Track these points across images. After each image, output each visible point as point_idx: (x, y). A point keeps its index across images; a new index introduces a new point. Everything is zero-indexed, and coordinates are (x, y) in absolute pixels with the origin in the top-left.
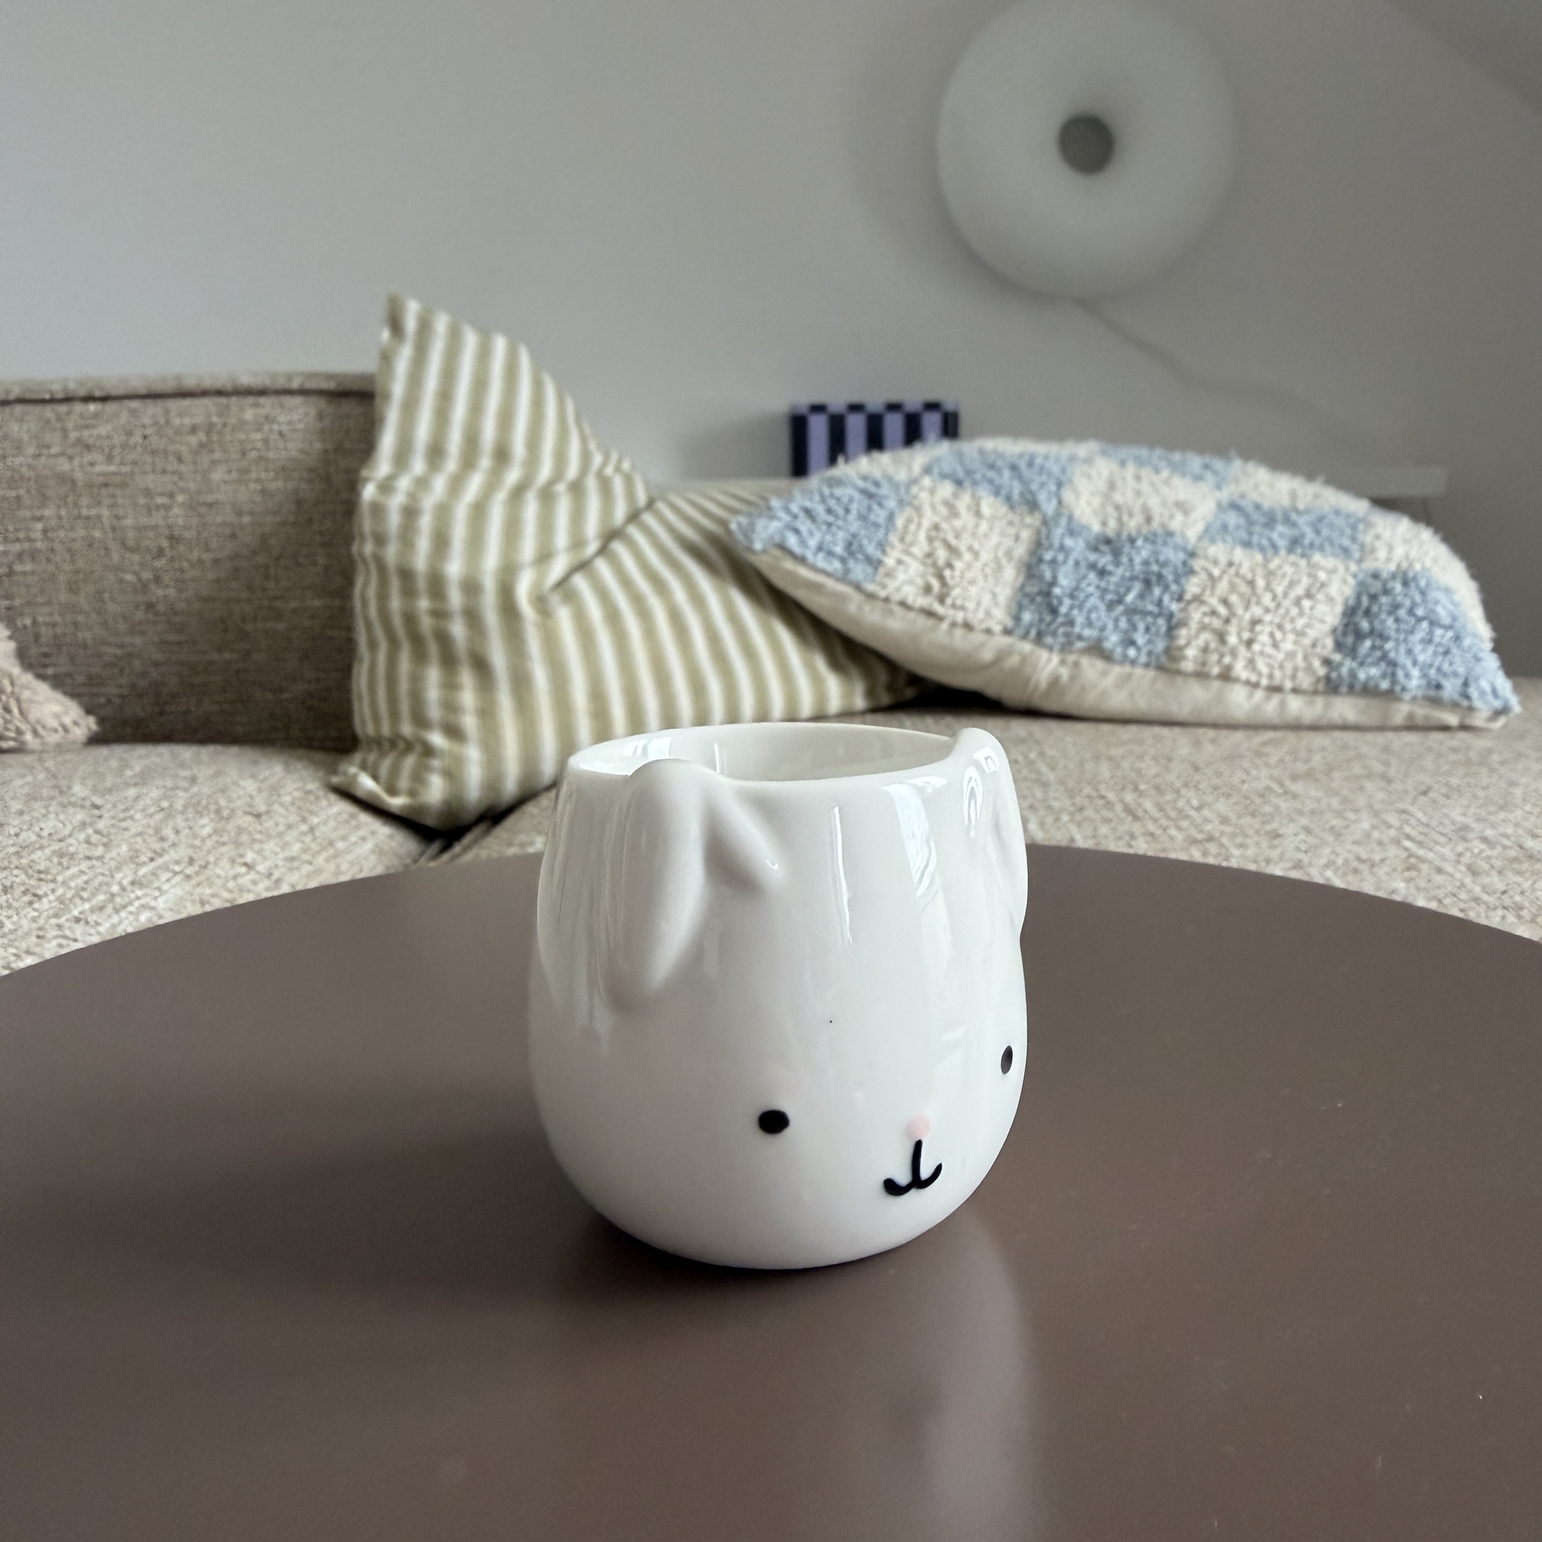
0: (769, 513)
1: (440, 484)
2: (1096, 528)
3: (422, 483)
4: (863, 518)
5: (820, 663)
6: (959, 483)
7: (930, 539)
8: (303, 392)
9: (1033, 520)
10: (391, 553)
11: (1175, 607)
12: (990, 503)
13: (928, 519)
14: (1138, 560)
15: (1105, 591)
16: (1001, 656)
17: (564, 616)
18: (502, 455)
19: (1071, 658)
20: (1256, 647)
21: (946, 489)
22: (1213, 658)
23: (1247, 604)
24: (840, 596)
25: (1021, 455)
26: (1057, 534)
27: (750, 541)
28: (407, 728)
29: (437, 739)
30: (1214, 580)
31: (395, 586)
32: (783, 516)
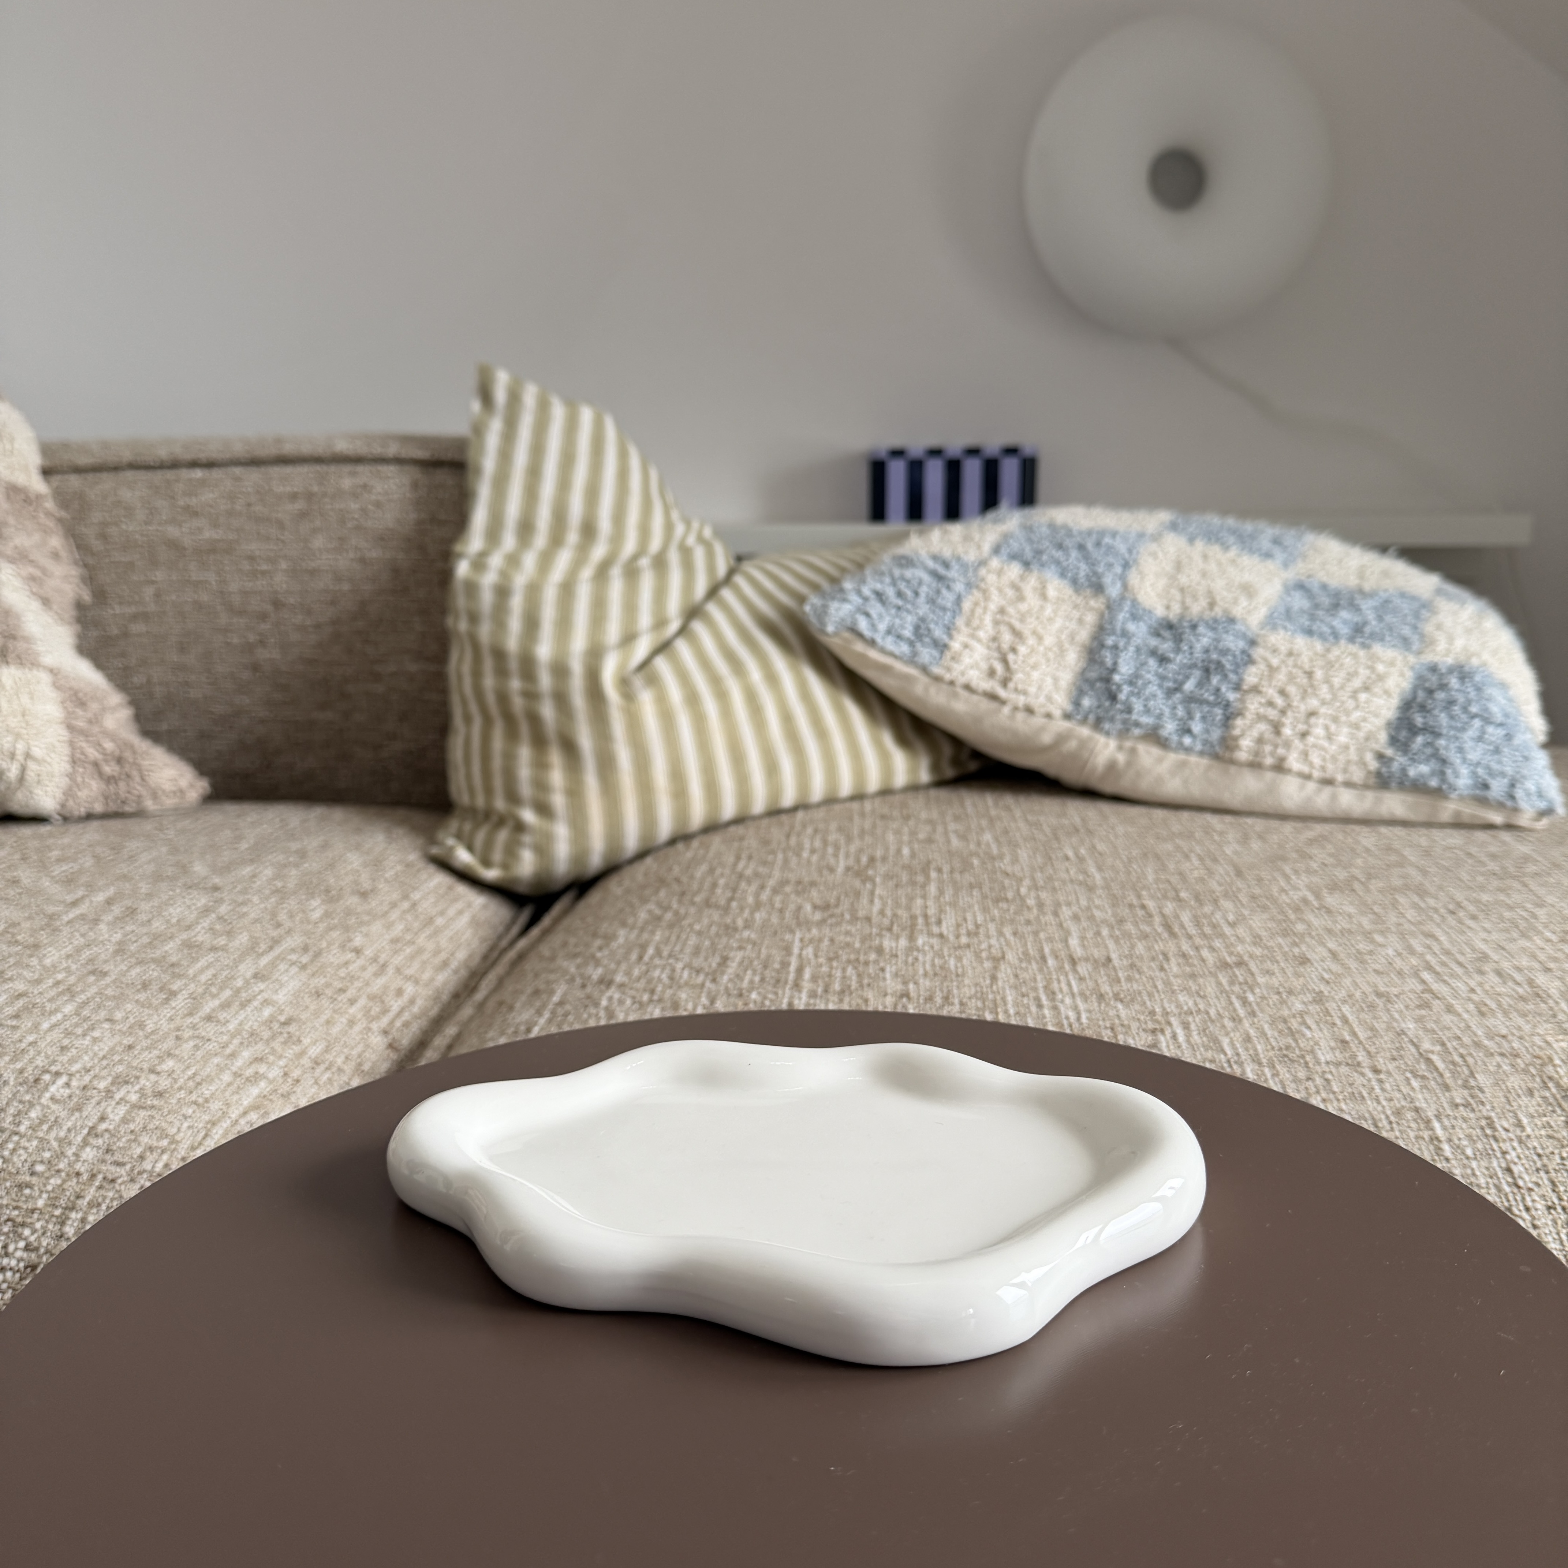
0: (840, 594)
1: (530, 561)
2: (1160, 612)
3: (513, 560)
4: (932, 601)
5: (888, 739)
6: (1027, 564)
7: (996, 623)
8: (399, 461)
9: (1097, 603)
10: (485, 631)
11: (1232, 696)
12: (1056, 587)
13: (996, 601)
14: (1198, 647)
15: (1163, 678)
16: (1061, 739)
17: (646, 699)
18: (589, 531)
19: (1128, 744)
20: (1310, 740)
21: (1014, 570)
22: (1268, 748)
23: (1304, 695)
24: (907, 678)
25: (1089, 533)
26: (1121, 616)
27: (823, 624)
28: (500, 804)
29: (528, 816)
30: (1272, 670)
31: (488, 665)
32: (855, 599)
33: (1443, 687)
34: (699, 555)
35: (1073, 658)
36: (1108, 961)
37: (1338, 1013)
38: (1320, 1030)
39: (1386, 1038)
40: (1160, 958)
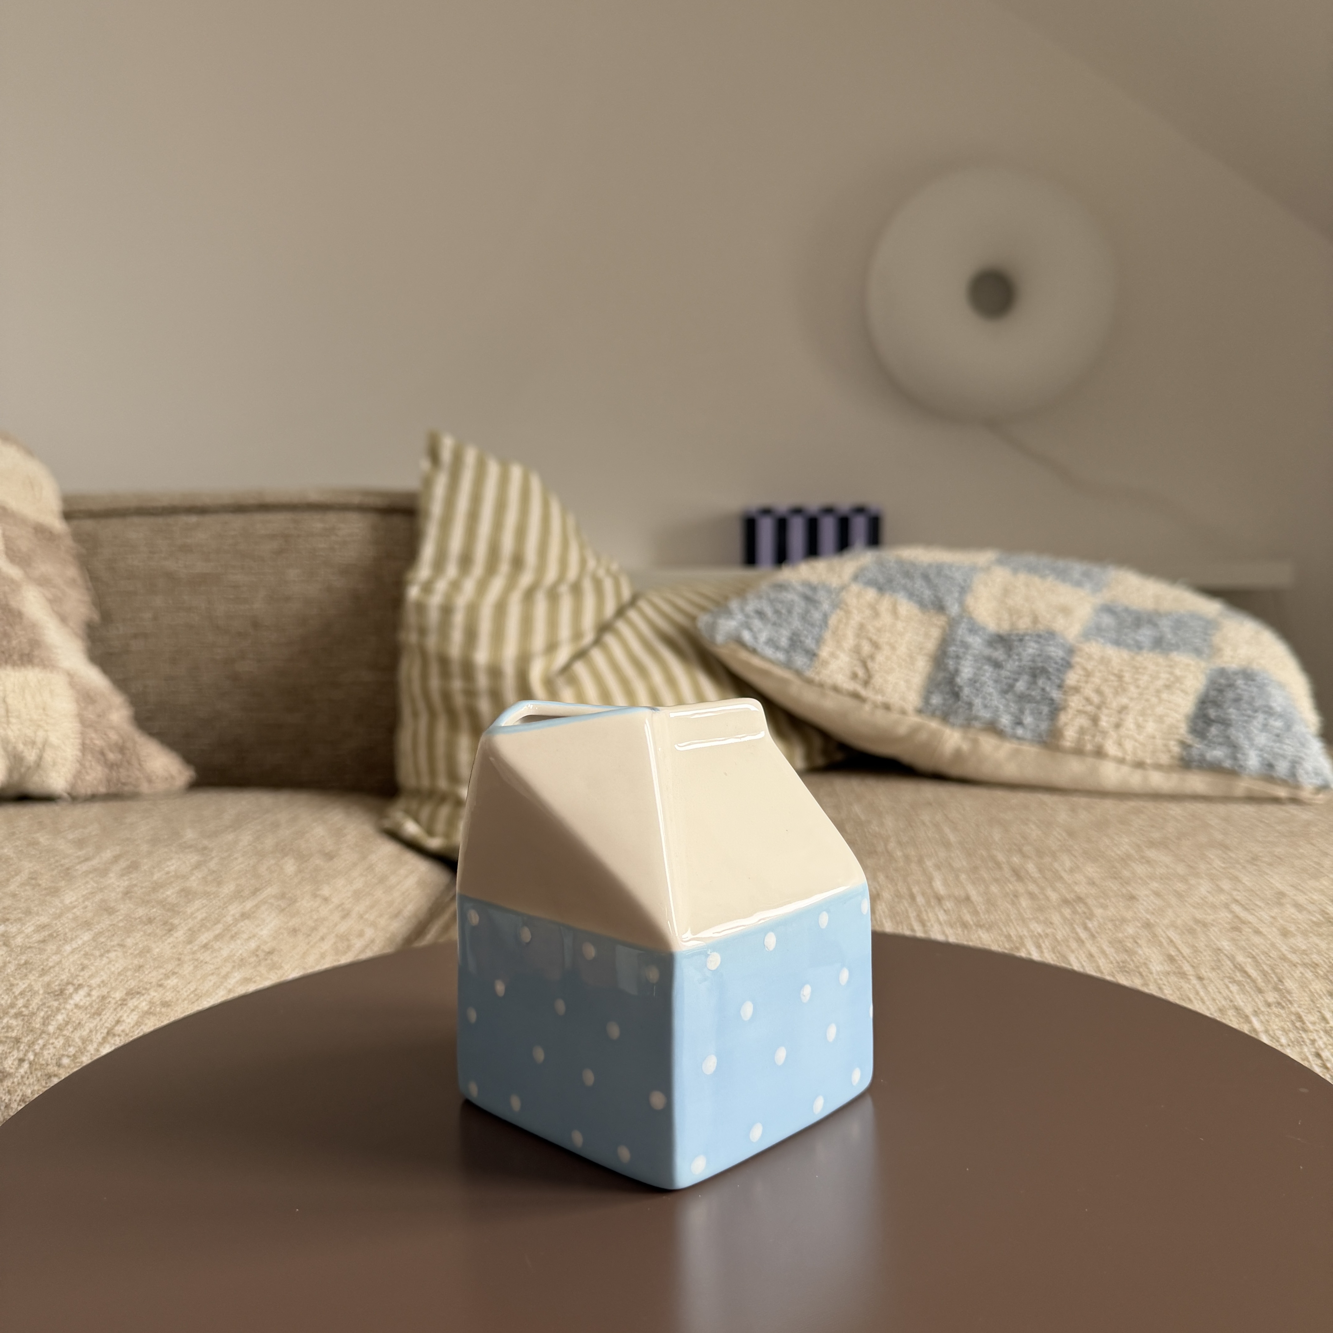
0: (728, 613)
1: (469, 586)
2: (992, 626)
3: (456, 586)
4: (804, 618)
6: (881, 589)
7: (858, 636)
8: (361, 509)
9: (941, 621)
10: (432, 642)
11: (1055, 694)
12: (906, 607)
13: (856, 618)
14: (1026, 656)
15: (997, 681)
16: (915, 730)
17: (567, 695)
18: (518, 562)
19: (971, 735)
20: (1123, 731)
21: (871, 594)
22: (1087, 738)
23: (1116, 693)
24: (784, 682)
25: (930, 565)
26: (960, 632)
27: (713, 638)
28: (443, 784)
30: (1088, 674)
31: (434, 670)
32: (740, 617)
33: (1231, 686)
34: (608, 585)
35: (922, 665)
36: (968, 899)
37: (1164, 935)
38: (1149, 948)
39: (1205, 954)
40: (1011, 896)
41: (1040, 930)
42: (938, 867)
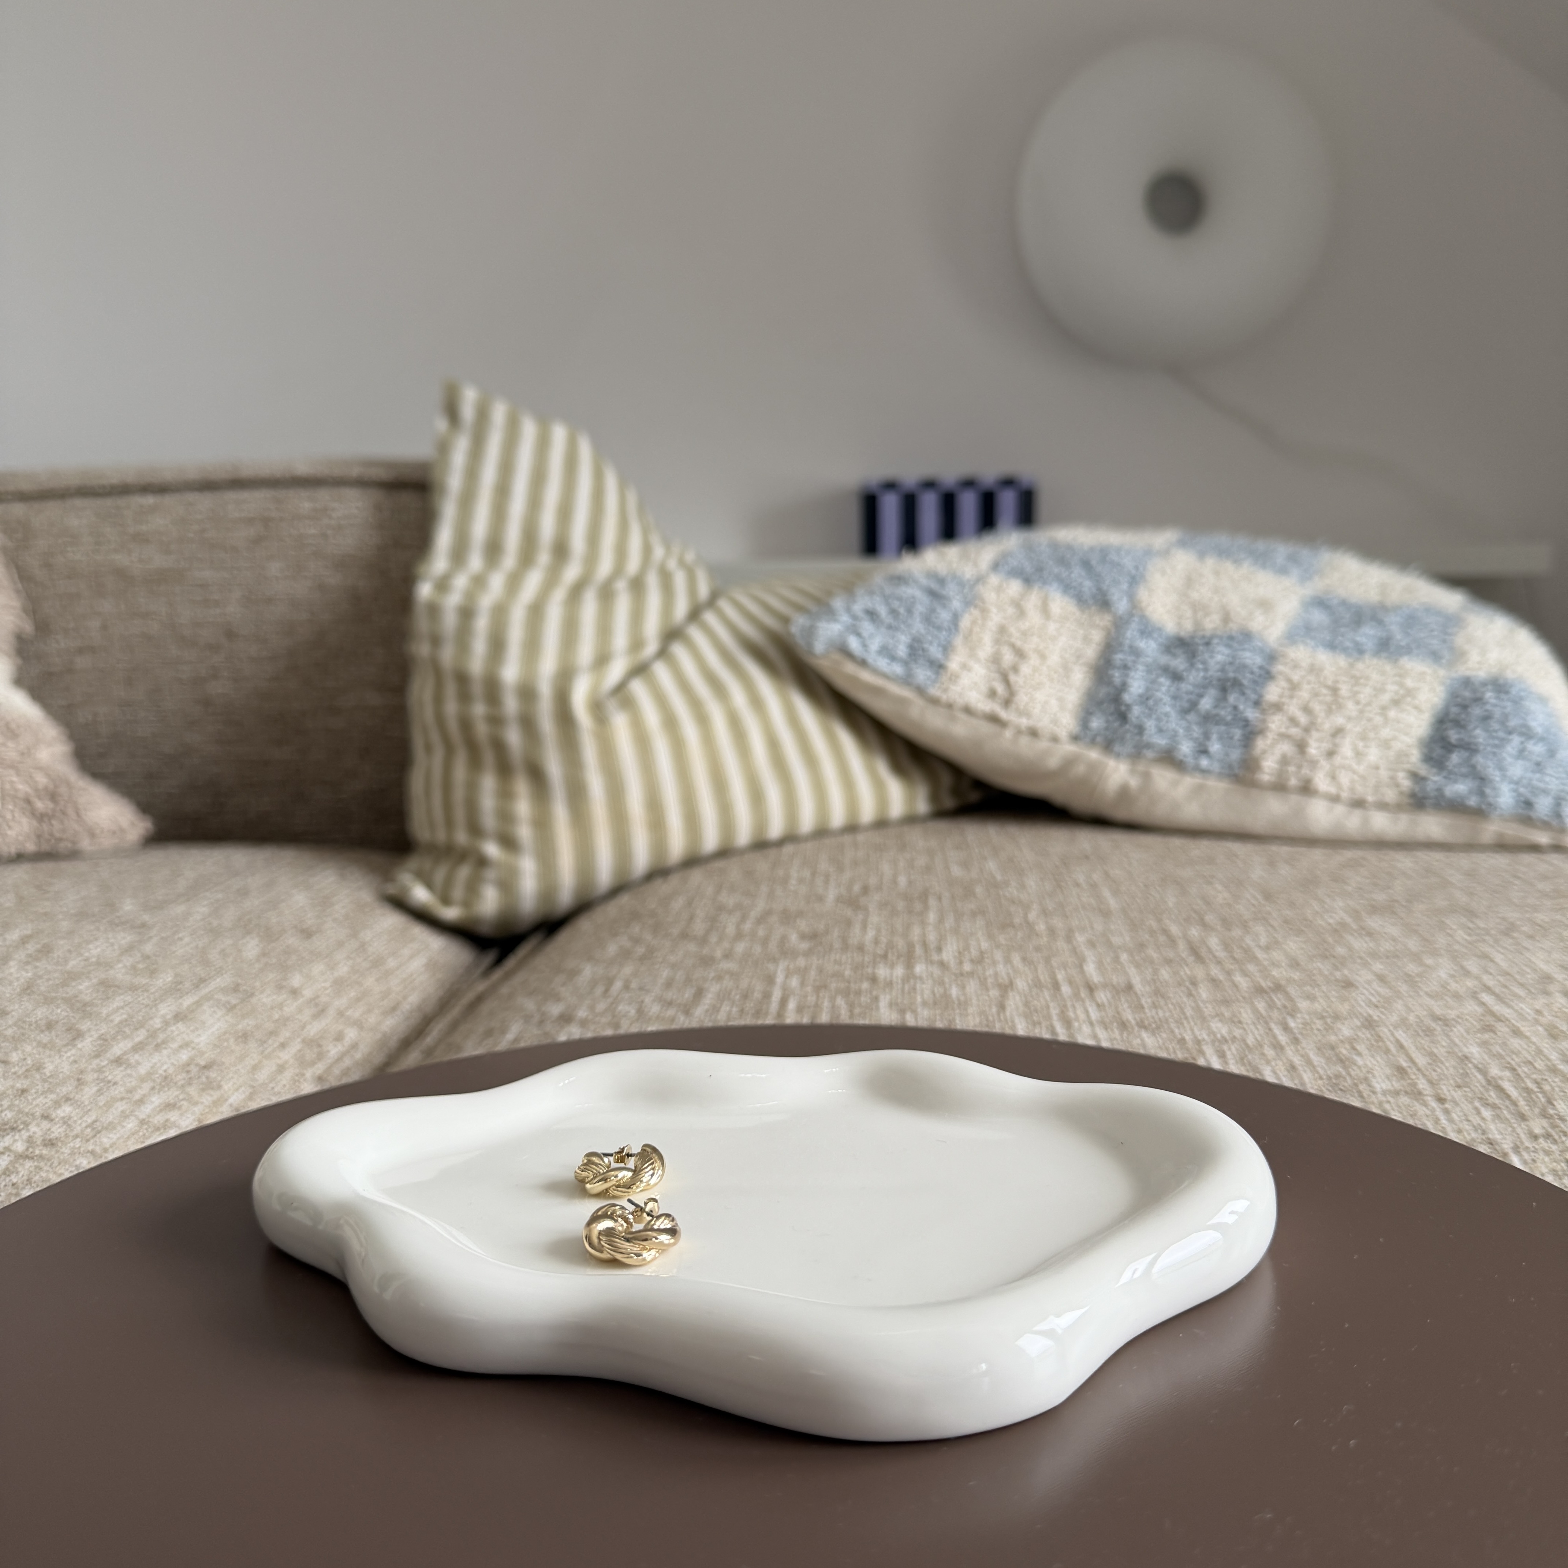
0: (830, 613)
1: (497, 582)
2: (1170, 627)
3: (479, 582)
4: (928, 619)
5: (882, 767)
6: (1028, 581)
7: (997, 642)
8: (361, 483)
9: (1105, 620)
10: (447, 655)
11: (1251, 714)
12: (1060, 604)
13: (995, 618)
14: (1213, 664)
15: (1176, 697)
16: (1069, 762)
17: (620, 723)
18: (561, 551)
19: (1141, 768)
20: (1338, 760)
21: (1015, 587)
22: (1292, 769)
23: (1329, 711)
24: (902, 701)
25: (1092, 549)
26: (1129, 634)
27: (810, 645)
28: (461, 837)
29: (492, 850)
30: (1294, 687)
31: (451, 690)
32: (845, 618)
33: (1478, 700)
34: (680, 580)
35: (1080, 678)
36: (1129, 987)
37: (1392, 1039)
38: (1373, 1056)
39: (1447, 1064)
40: (1187, 984)
41: (1224, 1031)
42: (1092, 944)
